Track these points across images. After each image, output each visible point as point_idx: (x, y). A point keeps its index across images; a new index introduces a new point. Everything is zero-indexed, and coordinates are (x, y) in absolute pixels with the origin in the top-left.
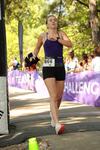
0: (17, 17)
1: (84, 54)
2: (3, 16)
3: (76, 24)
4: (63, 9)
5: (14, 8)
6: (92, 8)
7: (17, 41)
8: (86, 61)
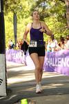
0: (13, 10)
1: (61, 37)
3: (56, 15)
8: (63, 43)
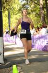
0: (8, 10)
2: (1, 9)
3: (34, 13)
4: (28, 6)
5: (6, 6)
6: (41, 6)
7: (8, 21)
8: (39, 30)
